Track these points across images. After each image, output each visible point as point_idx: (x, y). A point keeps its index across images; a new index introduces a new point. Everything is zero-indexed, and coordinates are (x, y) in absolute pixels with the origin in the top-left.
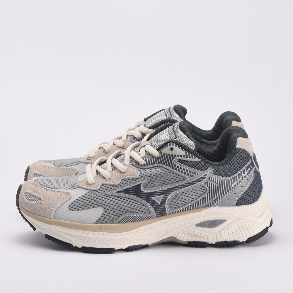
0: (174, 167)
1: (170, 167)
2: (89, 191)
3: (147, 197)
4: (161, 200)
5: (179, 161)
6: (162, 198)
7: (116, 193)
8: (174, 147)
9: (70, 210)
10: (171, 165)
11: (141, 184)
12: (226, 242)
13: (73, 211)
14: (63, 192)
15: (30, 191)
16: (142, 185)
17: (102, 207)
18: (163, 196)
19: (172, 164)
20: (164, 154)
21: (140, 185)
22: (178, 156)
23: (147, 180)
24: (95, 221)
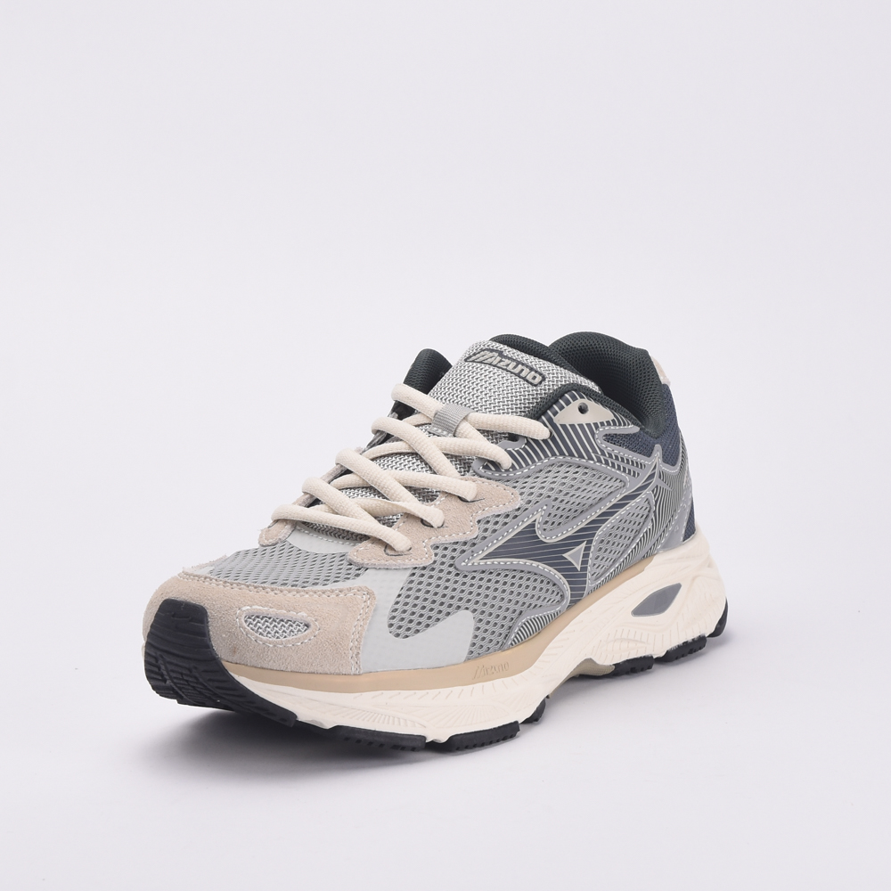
0: (602, 458)
1: (593, 460)
2: (409, 572)
3: (552, 555)
4: (581, 559)
5: (610, 438)
6: (582, 553)
7: (482, 563)
8: (586, 401)
9: (398, 635)
10: (593, 455)
11: (535, 521)
12: (686, 644)
13: (407, 637)
14: (350, 589)
15: (254, 607)
16: (536, 523)
17: (467, 609)
18: (584, 545)
19: (595, 452)
20: (564, 426)
21: (533, 525)
22: (602, 424)
23: (545, 507)
24: (465, 654)
